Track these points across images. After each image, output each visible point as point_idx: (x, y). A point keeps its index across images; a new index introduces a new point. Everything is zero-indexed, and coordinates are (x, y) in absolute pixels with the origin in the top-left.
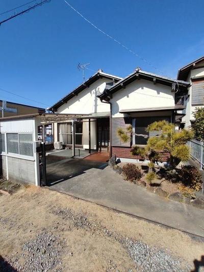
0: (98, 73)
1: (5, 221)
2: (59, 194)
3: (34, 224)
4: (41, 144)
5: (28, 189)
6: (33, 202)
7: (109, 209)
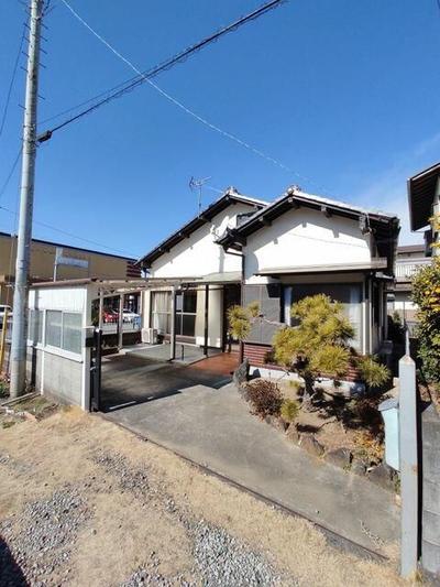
0: (227, 195)
1: (15, 464)
2: (116, 428)
3: (56, 475)
4: (95, 333)
5: (68, 414)
6: (69, 437)
7: (193, 464)
